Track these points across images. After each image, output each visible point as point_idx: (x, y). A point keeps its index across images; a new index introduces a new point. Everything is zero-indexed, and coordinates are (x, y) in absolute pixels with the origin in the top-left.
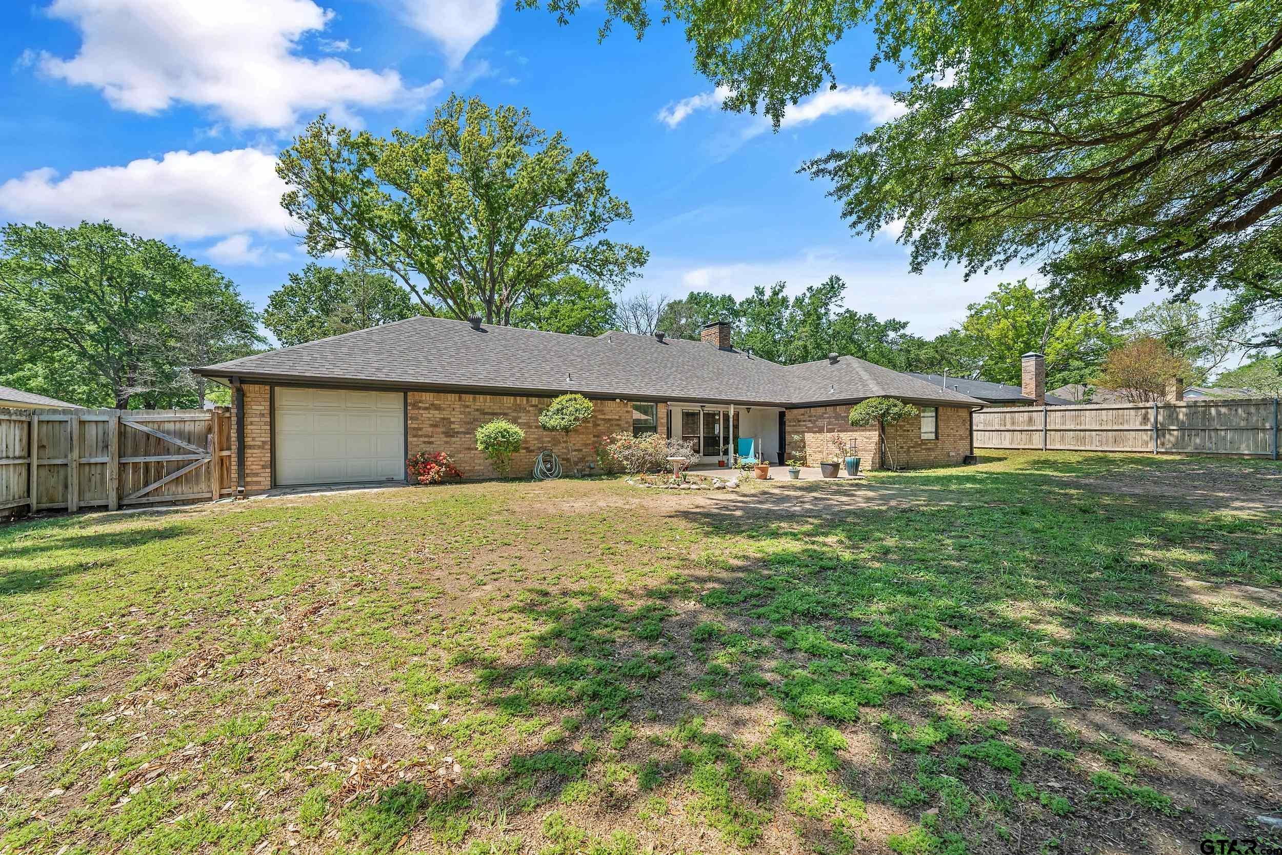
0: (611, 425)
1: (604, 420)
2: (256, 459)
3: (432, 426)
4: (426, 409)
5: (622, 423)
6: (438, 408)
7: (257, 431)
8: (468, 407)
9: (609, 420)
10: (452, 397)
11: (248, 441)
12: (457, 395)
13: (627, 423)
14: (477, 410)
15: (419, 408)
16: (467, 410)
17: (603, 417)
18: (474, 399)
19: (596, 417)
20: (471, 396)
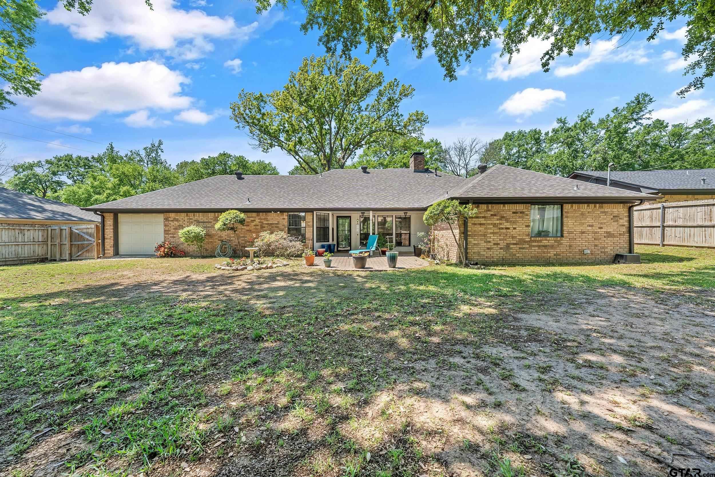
0: (273, 227)
1: (268, 224)
2: (109, 243)
3: (174, 229)
4: (172, 221)
5: (280, 226)
6: (177, 220)
7: (109, 232)
8: (191, 219)
9: (271, 224)
10: (183, 215)
11: (106, 236)
12: (186, 214)
13: (283, 225)
14: (196, 221)
15: (169, 221)
16: (191, 221)
17: (267, 222)
18: (194, 215)
19: (262, 222)
20: (192, 214)
